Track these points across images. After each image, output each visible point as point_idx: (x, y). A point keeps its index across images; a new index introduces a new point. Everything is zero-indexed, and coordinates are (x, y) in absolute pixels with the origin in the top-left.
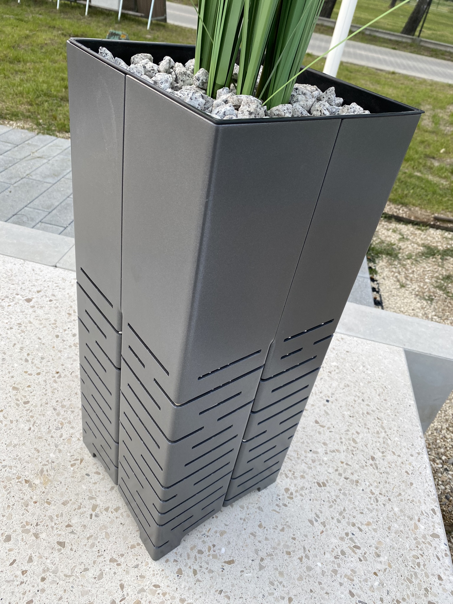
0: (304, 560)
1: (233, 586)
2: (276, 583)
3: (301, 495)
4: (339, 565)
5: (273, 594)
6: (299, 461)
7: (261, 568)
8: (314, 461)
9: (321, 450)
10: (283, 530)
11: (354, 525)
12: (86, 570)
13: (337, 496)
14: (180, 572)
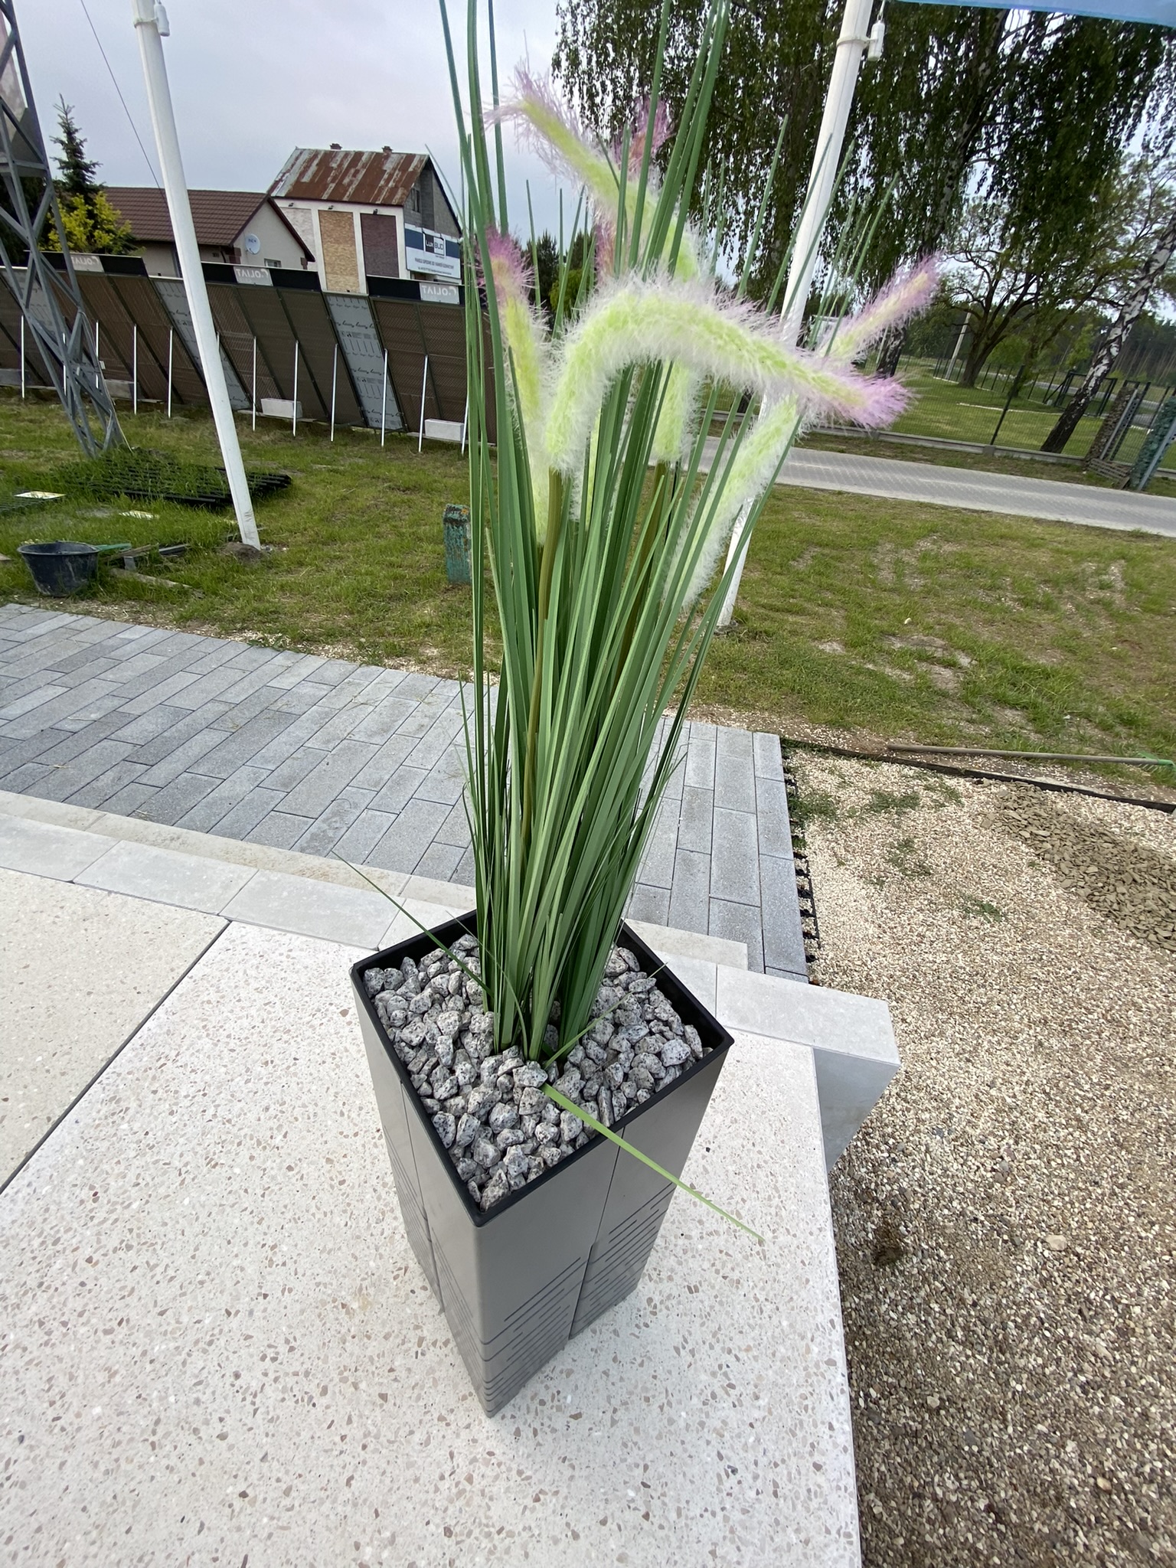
0: (666, 1408)
1: (579, 1450)
2: (630, 1444)
3: (667, 1308)
4: (707, 1415)
5: (625, 1460)
6: (667, 1253)
7: (614, 1422)
8: (685, 1252)
9: (695, 1234)
10: (641, 1365)
11: (730, 1352)
12: (412, 1433)
13: (712, 1307)
14: (518, 1433)
